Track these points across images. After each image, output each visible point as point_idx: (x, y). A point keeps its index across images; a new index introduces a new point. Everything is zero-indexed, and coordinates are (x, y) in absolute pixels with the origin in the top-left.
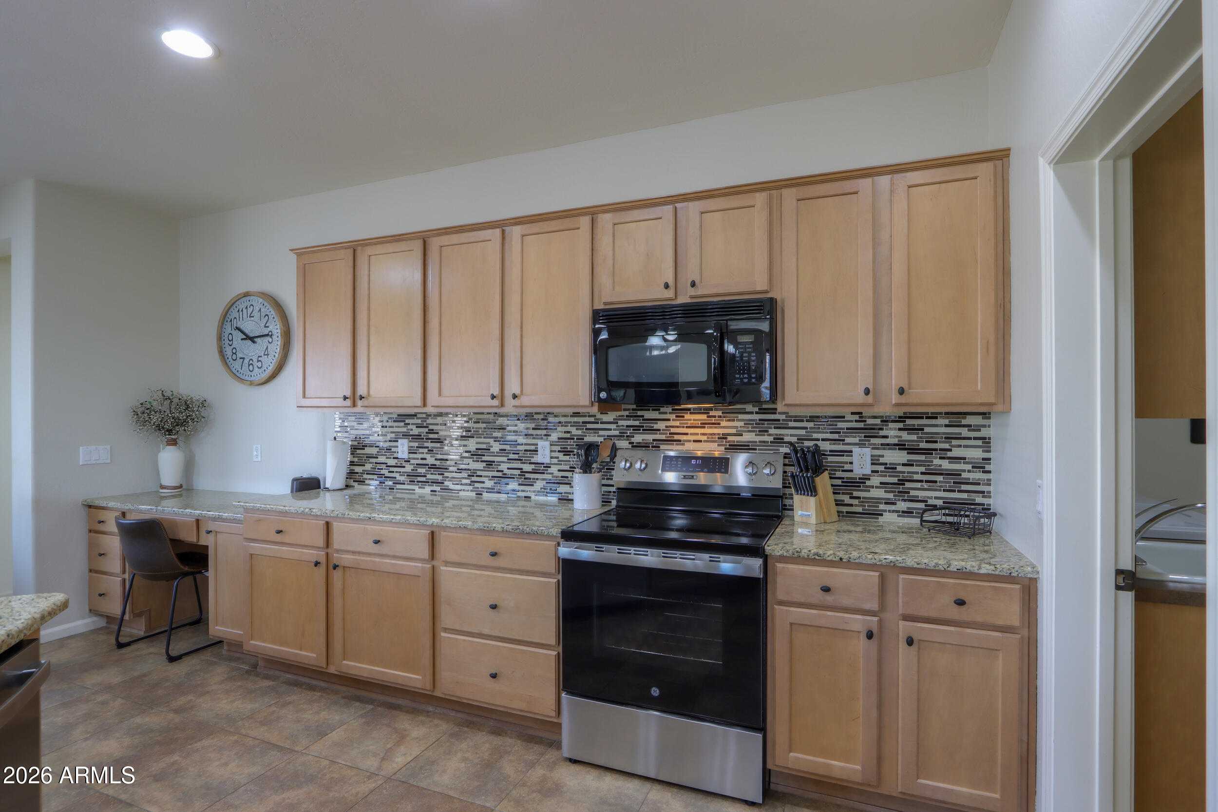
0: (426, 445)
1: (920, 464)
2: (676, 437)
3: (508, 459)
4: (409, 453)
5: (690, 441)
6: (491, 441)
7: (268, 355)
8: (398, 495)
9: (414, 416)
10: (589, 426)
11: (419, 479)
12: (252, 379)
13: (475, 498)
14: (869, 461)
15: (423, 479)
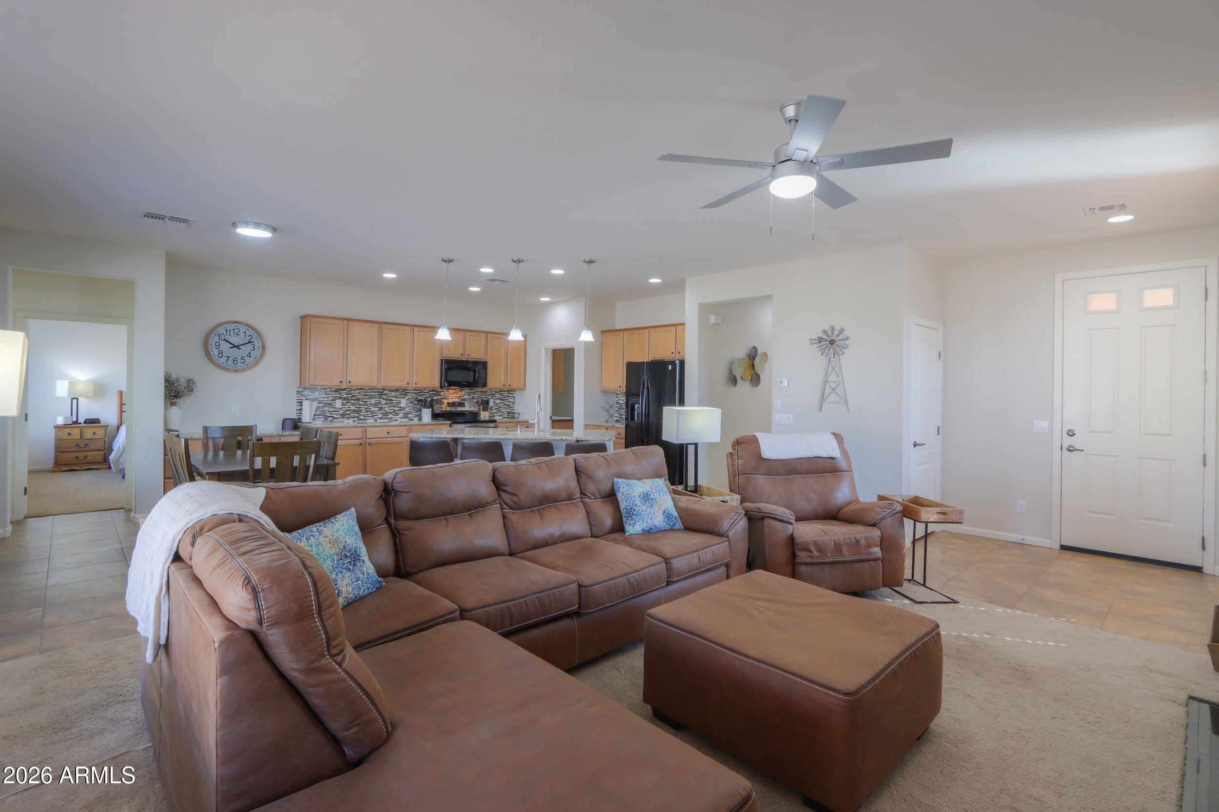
0: (351, 402)
1: (503, 403)
3: (389, 406)
4: (342, 405)
6: (381, 399)
7: (250, 356)
9: (344, 389)
10: (420, 394)
11: (347, 416)
12: (235, 368)
13: (374, 422)
15: (349, 416)
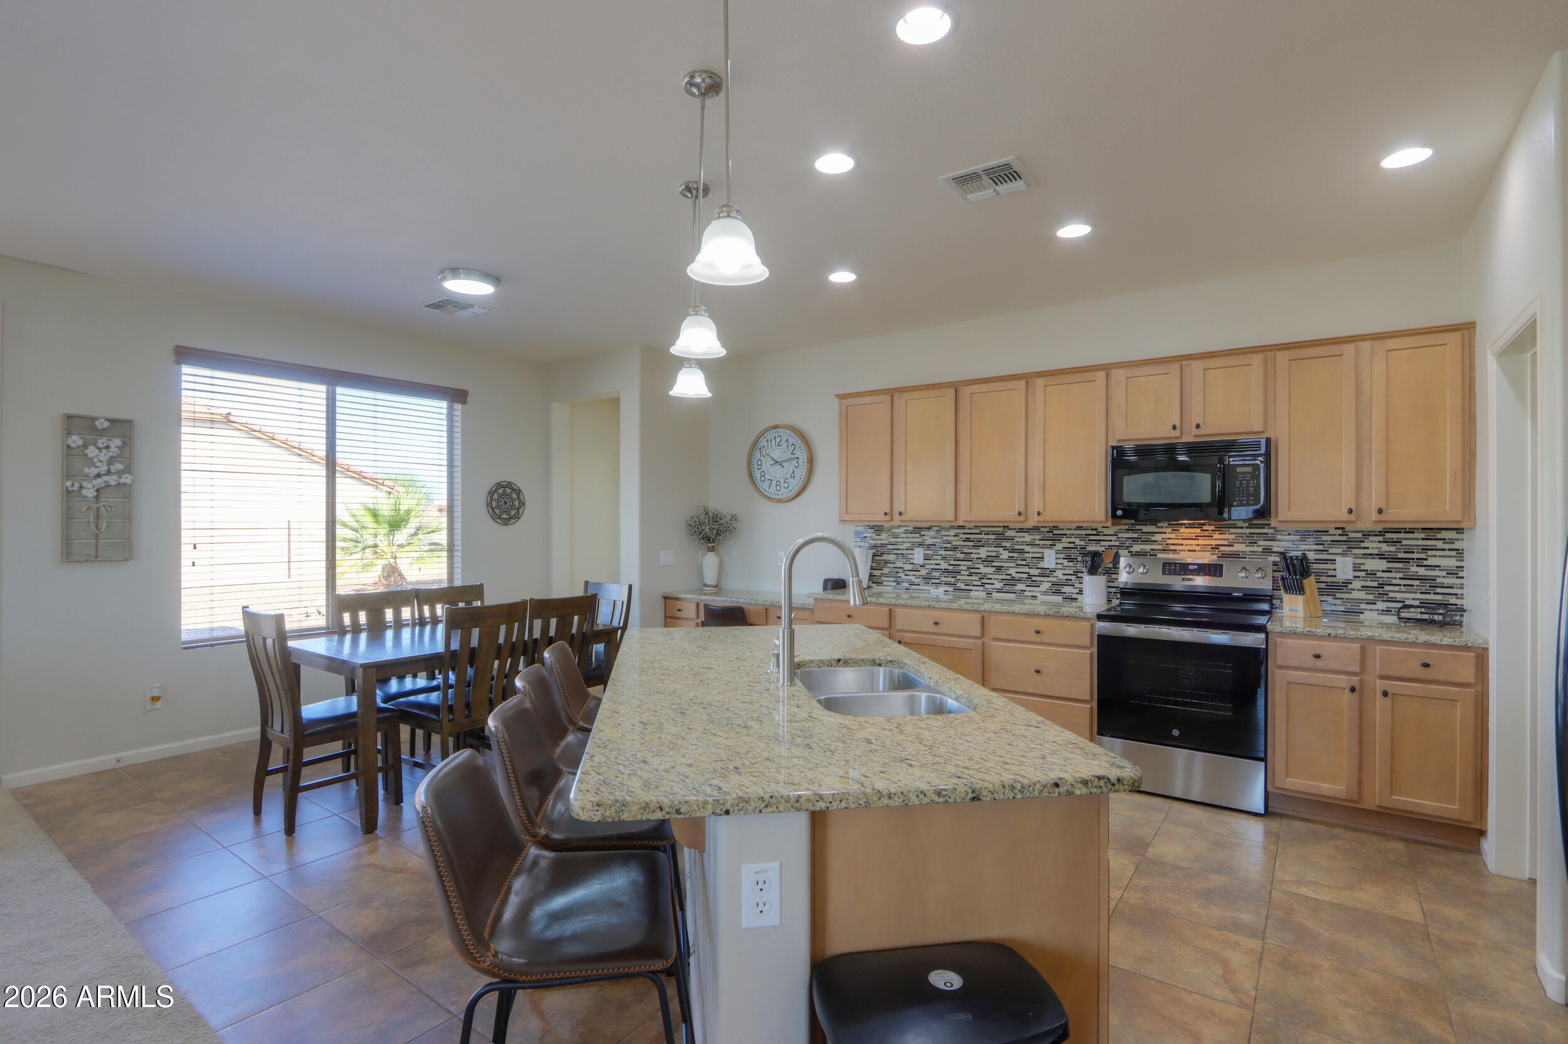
0: (940, 553)
1: (1398, 570)
2: (1172, 547)
3: (1016, 565)
4: (925, 559)
5: (1185, 550)
6: (1001, 550)
7: (794, 477)
8: (914, 595)
9: (929, 528)
10: (1091, 538)
11: (933, 581)
12: (778, 497)
13: (985, 597)
14: (1351, 569)
15: (937, 581)
